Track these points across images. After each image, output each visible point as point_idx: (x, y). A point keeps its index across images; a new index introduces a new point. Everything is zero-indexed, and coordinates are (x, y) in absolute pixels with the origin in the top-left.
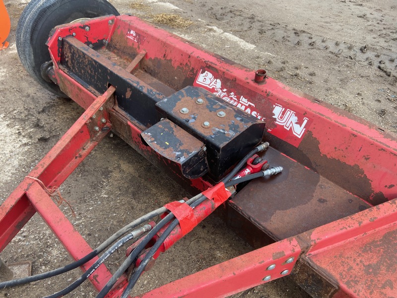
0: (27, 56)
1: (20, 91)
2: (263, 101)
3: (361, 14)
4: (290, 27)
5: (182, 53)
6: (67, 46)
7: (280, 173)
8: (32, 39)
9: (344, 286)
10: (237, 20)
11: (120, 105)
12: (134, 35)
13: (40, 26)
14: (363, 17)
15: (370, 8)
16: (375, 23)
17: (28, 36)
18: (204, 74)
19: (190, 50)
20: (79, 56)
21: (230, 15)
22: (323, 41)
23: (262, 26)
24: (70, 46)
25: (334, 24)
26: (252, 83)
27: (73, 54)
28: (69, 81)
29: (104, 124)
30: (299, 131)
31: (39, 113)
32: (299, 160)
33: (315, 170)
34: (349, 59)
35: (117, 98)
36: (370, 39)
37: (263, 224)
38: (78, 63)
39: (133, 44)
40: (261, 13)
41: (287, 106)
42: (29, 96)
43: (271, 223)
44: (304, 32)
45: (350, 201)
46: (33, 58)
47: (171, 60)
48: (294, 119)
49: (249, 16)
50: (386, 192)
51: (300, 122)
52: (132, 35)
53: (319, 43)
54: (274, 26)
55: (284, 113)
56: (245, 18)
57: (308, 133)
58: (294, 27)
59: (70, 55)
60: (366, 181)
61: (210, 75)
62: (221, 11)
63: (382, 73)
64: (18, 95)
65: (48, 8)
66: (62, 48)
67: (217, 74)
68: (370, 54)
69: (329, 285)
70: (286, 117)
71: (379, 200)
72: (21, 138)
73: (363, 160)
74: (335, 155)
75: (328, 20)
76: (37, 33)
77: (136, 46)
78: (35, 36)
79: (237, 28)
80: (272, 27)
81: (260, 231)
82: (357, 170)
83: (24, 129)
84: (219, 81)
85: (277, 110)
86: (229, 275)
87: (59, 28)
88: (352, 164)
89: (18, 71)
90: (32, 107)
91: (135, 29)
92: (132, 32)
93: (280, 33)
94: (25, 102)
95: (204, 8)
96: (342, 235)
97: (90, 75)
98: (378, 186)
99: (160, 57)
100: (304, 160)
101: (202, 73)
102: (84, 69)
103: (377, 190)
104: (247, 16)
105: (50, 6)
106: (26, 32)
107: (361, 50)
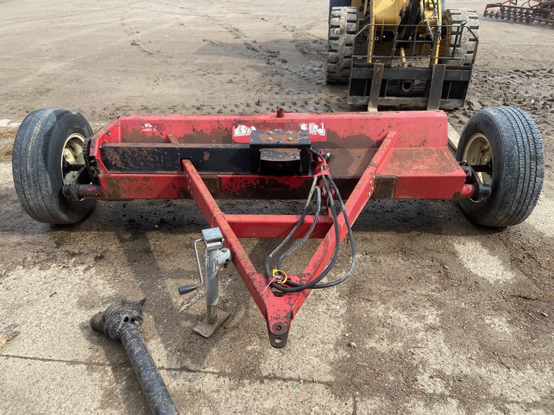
2: (291, 126)
6: (110, 151)
9: (398, 175)
11: (200, 169)
12: (151, 126)
17: (40, 164)
18: (238, 128)
24: (116, 149)
27: (123, 155)
28: (128, 178)
30: (322, 132)
33: (343, 148)
37: (348, 175)
38: (133, 159)
39: (154, 134)
41: (307, 122)
43: (351, 172)
45: (368, 151)
48: (316, 127)
50: (379, 138)
51: (320, 127)
52: (148, 127)
57: (328, 131)
60: (368, 138)
69: (393, 180)
70: (310, 127)
71: (379, 143)
73: (361, 129)
74: (348, 134)
81: (349, 179)
82: (361, 136)
84: (253, 127)
85: (303, 127)
86: (363, 189)
87: (97, 138)
88: (358, 134)
91: (149, 122)
92: (146, 125)
96: (384, 155)
98: (375, 138)
99: (190, 132)
100: (334, 146)
101: (236, 127)
103: (375, 140)
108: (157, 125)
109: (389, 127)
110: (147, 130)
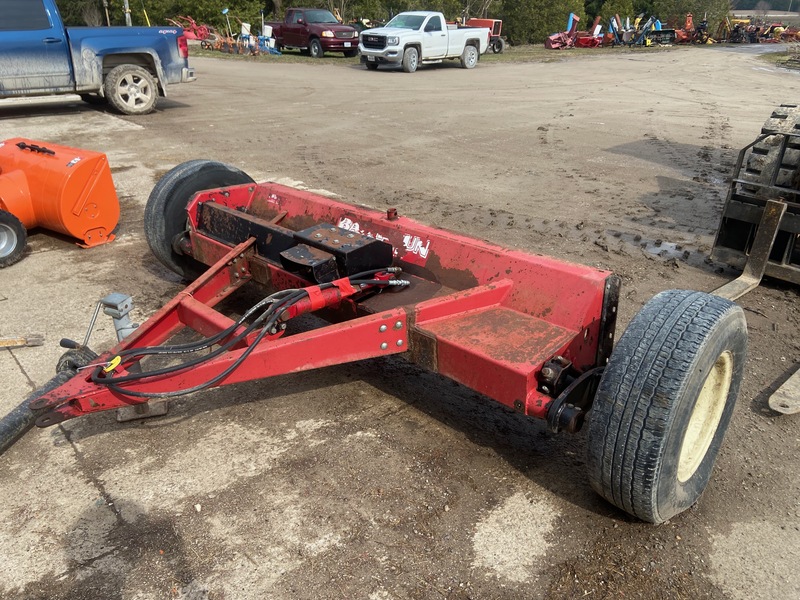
0: (158, 229)
1: (135, 279)
2: (395, 234)
3: (592, 190)
4: (486, 208)
5: (323, 207)
6: (206, 210)
7: (407, 287)
8: (165, 210)
9: (440, 337)
10: (417, 203)
11: (261, 253)
12: (276, 198)
13: (175, 197)
14: (595, 192)
15: (609, 182)
16: (608, 198)
17: (162, 207)
18: (344, 221)
19: (330, 203)
20: (220, 216)
21: (406, 198)
22: (527, 220)
23: (447, 208)
24: (211, 208)
25: (548, 202)
26: (385, 221)
27: (213, 217)
28: (207, 242)
29: (244, 272)
30: (424, 252)
31: (161, 297)
32: (426, 278)
33: (439, 282)
34: (558, 237)
35: (258, 246)
36: (593, 215)
38: (218, 223)
39: (274, 206)
40: (449, 195)
41: (413, 234)
42: (147, 283)
44: (504, 212)
46: (163, 230)
47: (312, 215)
48: (420, 243)
49: (432, 198)
52: (273, 198)
53: (521, 222)
54: (463, 208)
55: (412, 240)
56: (426, 201)
57: (431, 253)
58: (492, 207)
59: (209, 217)
60: (474, 280)
61: (349, 221)
62: (393, 195)
63: (597, 248)
64: (134, 283)
65: (184, 179)
66: (201, 212)
67: (354, 218)
68: (589, 231)
69: (431, 341)
70: (414, 243)
72: (142, 317)
73: (471, 264)
74: (452, 266)
75: (541, 198)
76: (171, 203)
77: (277, 208)
78: (169, 208)
79: (413, 212)
80: (460, 208)
82: (468, 273)
83: (144, 310)
84: (357, 224)
85: (407, 239)
87: (199, 194)
88: (463, 269)
89: (130, 262)
90: (152, 292)
91: (276, 193)
92: (273, 196)
93: (469, 215)
94: (143, 288)
95: (371, 194)
97: (231, 232)
98: (482, 282)
99: (302, 213)
100: (430, 276)
101: (342, 220)
102: (224, 227)
104: (429, 199)
105: (187, 177)
106: (159, 204)
107: (577, 227)
108: (281, 198)
109: (508, 272)
110: (272, 201)
